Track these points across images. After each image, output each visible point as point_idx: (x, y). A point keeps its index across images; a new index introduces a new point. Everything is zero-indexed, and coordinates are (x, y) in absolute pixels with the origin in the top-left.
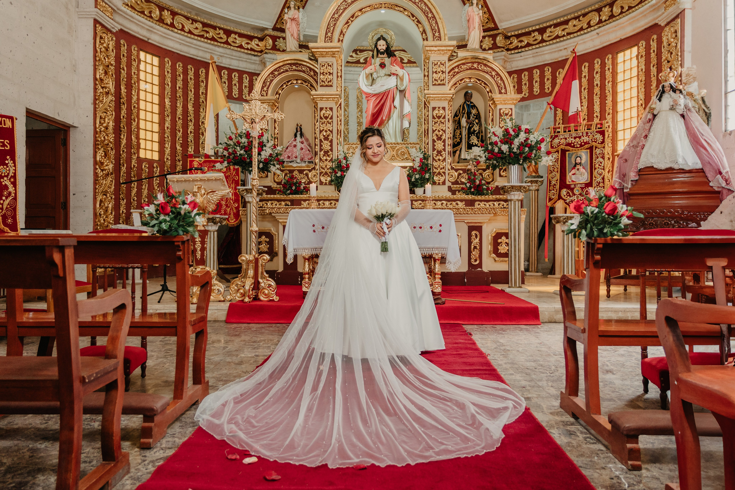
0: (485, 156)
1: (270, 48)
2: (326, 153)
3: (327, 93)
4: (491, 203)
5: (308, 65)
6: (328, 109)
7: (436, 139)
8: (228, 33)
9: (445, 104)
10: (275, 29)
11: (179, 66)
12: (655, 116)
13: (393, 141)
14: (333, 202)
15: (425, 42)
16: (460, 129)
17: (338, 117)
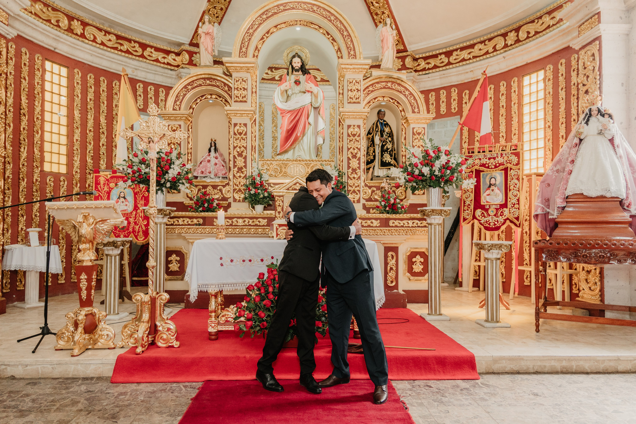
0: (405, 178)
1: (187, 63)
2: (240, 169)
3: (241, 108)
4: (405, 222)
5: (223, 80)
6: (242, 125)
7: (351, 157)
8: (144, 46)
9: (360, 122)
10: (191, 44)
11: (90, 78)
12: (581, 140)
13: (308, 158)
14: (247, 220)
15: (340, 59)
16: (374, 146)
17: (252, 133)
